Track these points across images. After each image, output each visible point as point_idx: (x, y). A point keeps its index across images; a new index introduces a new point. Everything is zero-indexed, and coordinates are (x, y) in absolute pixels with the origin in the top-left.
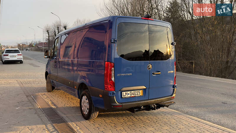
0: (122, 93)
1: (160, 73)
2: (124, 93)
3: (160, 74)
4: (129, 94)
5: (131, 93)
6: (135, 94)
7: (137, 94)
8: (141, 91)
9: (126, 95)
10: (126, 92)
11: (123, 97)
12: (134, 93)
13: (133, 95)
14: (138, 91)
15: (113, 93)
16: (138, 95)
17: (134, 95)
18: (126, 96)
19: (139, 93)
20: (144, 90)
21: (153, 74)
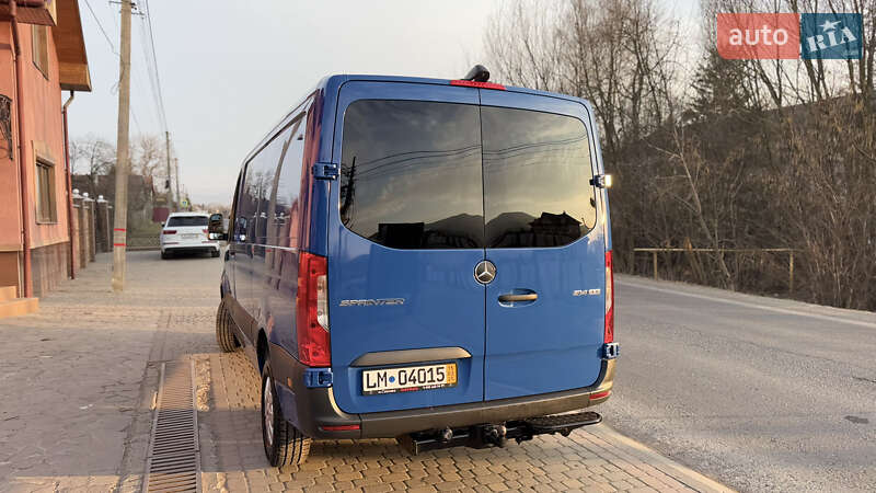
0: (365, 373)
1: (533, 296)
2: (373, 375)
3: (534, 300)
4: (392, 379)
5: (403, 374)
6: (422, 379)
7: (429, 378)
8: (445, 369)
9: (382, 384)
10: (382, 372)
11: (365, 389)
12: (415, 374)
13: (410, 385)
14: (434, 368)
15: (321, 373)
16: (437, 383)
17: (417, 384)
18: (382, 386)
19: (440, 377)
20: (464, 365)
21: (502, 300)
